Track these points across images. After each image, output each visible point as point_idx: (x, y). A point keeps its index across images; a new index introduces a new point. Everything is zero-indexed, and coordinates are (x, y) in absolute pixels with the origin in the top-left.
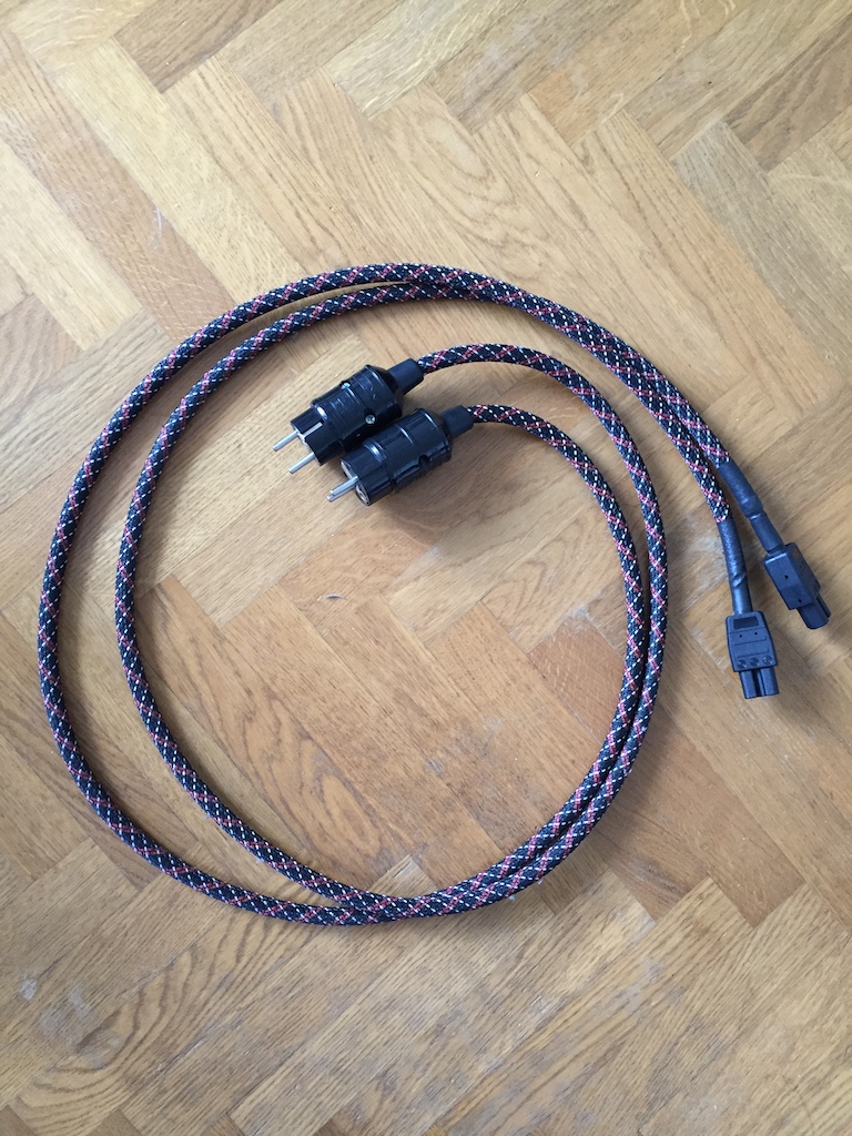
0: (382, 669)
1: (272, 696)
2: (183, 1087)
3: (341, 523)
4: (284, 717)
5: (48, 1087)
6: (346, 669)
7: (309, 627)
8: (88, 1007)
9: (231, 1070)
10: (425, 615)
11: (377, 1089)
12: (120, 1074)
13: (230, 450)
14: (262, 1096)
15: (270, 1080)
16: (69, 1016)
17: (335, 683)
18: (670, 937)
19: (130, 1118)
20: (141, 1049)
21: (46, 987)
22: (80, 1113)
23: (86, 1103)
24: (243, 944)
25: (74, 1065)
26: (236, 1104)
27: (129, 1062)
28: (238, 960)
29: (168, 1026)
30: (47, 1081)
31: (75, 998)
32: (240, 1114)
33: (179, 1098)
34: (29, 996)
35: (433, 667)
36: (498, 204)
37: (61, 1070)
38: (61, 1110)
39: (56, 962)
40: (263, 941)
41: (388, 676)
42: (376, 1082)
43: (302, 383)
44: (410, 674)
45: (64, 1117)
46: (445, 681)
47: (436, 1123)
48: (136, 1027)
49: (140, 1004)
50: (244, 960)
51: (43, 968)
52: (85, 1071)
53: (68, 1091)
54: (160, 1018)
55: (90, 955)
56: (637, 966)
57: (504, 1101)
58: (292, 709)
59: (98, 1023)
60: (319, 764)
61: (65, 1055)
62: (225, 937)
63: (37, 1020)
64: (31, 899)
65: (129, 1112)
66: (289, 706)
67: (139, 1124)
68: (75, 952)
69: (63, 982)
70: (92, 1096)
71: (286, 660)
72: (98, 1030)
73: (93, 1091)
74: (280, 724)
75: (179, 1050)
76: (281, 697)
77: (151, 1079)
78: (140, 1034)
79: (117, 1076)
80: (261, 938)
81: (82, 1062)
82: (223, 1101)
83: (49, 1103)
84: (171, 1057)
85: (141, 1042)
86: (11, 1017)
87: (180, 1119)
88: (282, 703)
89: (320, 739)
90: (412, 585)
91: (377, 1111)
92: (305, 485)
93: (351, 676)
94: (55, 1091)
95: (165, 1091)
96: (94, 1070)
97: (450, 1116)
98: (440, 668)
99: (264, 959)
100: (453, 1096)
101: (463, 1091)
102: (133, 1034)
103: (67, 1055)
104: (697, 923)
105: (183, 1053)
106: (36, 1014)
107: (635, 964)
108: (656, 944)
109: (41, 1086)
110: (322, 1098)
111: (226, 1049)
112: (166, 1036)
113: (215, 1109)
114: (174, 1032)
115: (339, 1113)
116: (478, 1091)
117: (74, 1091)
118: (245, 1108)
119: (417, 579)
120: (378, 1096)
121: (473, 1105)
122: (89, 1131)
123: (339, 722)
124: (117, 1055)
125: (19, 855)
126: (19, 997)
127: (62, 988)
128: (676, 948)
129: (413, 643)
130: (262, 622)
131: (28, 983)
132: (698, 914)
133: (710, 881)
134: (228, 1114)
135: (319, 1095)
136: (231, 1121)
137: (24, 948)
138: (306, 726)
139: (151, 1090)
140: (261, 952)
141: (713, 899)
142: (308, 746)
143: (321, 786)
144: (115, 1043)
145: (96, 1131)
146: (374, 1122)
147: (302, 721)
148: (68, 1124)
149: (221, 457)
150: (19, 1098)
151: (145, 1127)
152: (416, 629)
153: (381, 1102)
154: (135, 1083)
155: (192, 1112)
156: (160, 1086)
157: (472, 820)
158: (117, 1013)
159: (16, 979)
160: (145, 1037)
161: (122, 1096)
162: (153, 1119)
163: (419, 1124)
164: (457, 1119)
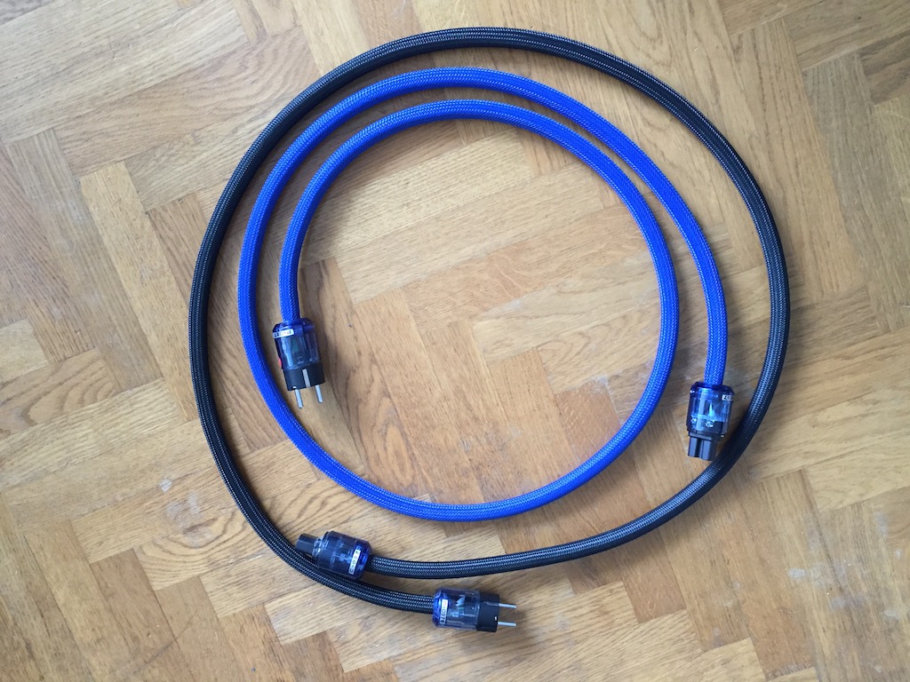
0: (452, 369)
1: (373, 361)
2: (241, 578)
3: (459, 261)
4: (377, 378)
5: (161, 547)
6: (428, 361)
7: (413, 324)
8: (198, 509)
9: (274, 579)
10: (495, 344)
11: (360, 624)
12: (207, 555)
13: (400, 184)
14: (287, 602)
15: (296, 594)
16: (186, 510)
17: (418, 367)
18: (581, 607)
19: (204, 583)
20: (223, 546)
21: (177, 488)
22: (175, 569)
23: (181, 565)
24: (305, 508)
25: (180, 540)
26: (271, 600)
27: (213, 551)
28: (299, 516)
29: (243, 539)
30: (161, 543)
31: (192, 501)
32: (270, 607)
33: (237, 583)
34: (165, 489)
35: (487, 380)
36: (657, 64)
37: (171, 540)
38: (164, 563)
39: (187, 475)
40: (318, 511)
41: (455, 376)
42: (360, 621)
43: (466, 152)
44: (470, 379)
45: (165, 568)
46: (491, 391)
47: (389, 658)
48: (224, 532)
49: (231, 520)
50: (303, 518)
51: (178, 476)
52: (186, 546)
53: (171, 554)
54: (240, 532)
55: (209, 479)
56: (552, 617)
57: (435, 662)
58: (384, 374)
59: (202, 521)
60: (390, 416)
61: (176, 532)
62: (296, 499)
63: (165, 505)
64: (183, 432)
65: (204, 580)
66: (383, 371)
67: (208, 590)
68: (200, 474)
69: (188, 489)
70: (185, 562)
71: (391, 340)
72: (200, 525)
73: (186, 559)
74: (373, 381)
75: (245, 555)
76: (380, 363)
77: (224, 566)
78: (225, 537)
79: (204, 556)
80: (317, 509)
81: (186, 540)
82: (263, 596)
83: (158, 556)
84: (240, 557)
85: (225, 542)
86: (150, 497)
87: (234, 595)
88: (379, 368)
89: (395, 400)
90: (494, 321)
91: (355, 638)
92: (443, 227)
93: (431, 367)
94: (164, 551)
95: (230, 576)
96: (191, 548)
97: (399, 658)
98: (492, 383)
99: (315, 522)
100: (405, 647)
101: (412, 647)
102: (221, 535)
103: (177, 532)
104: (603, 606)
105: (248, 558)
106: (165, 502)
107: (550, 615)
108: (570, 608)
109: (156, 545)
110: (324, 617)
111: (274, 566)
112: (240, 544)
113: (257, 597)
114: (246, 544)
115: (331, 629)
116: (422, 650)
117: (175, 555)
118: (276, 604)
119: (498, 318)
120: (358, 629)
121: (416, 657)
122: (177, 581)
123: (412, 394)
124: (208, 544)
125: (183, 403)
126: (158, 488)
127: (185, 493)
128: (582, 615)
129: (480, 359)
130: (383, 309)
131: (166, 481)
132: (605, 601)
133: (622, 584)
134: (263, 603)
135: (324, 614)
136: (264, 609)
137: (170, 460)
138: (389, 389)
139: (221, 572)
140: (315, 517)
141: (619, 596)
142: (386, 401)
143: (386, 430)
144: (209, 537)
145: (180, 583)
146: (351, 643)
147: (388, 385)
148: (166, 573)
149: (393, 187)
150: (141, 547)
151: (211, 592)
152: (484, 352)
153: (360, 633)
154: (214, 565)
155: (242, 595)
156: (228, 572)
157: (478, 488)
158: (214, 520)
159: (159, 477)
160: (228, 540)
161: (203, 569)
162: (217, 589)
163: (379, 655)
164: (403, 661)
